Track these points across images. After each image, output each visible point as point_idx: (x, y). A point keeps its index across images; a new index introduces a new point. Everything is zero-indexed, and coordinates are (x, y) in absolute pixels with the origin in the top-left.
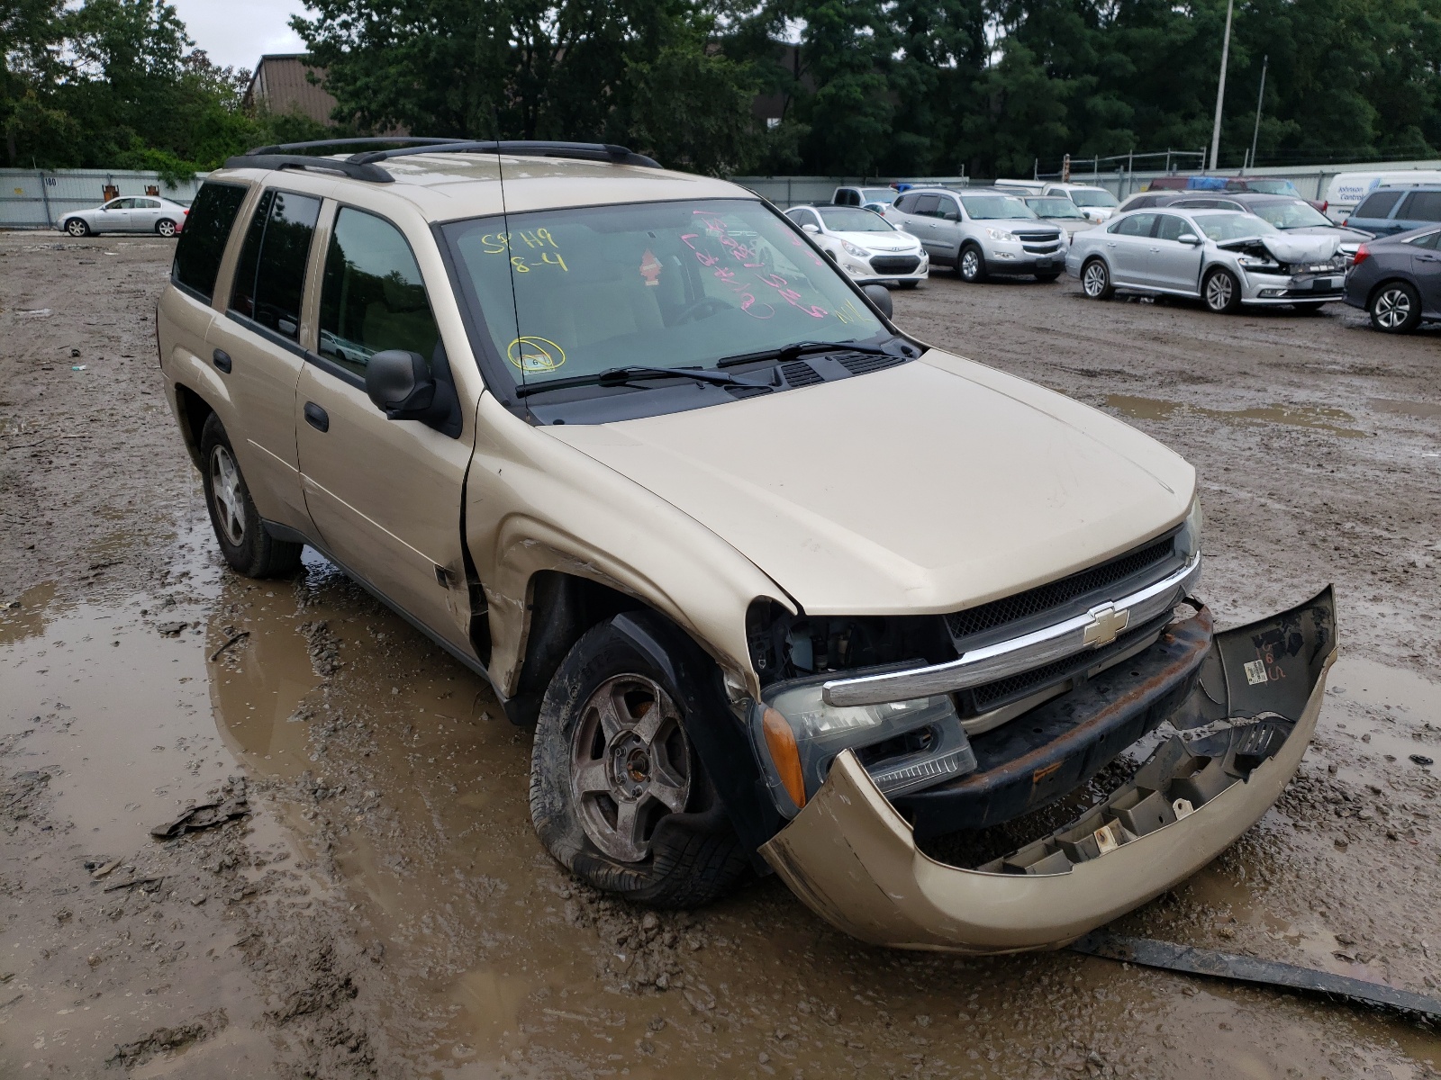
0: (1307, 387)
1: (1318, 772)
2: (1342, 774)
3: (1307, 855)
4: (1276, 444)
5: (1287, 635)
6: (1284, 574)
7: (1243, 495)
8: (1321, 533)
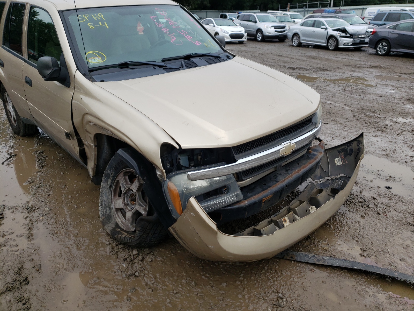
0: (357, 72)
1: (357, 192)
2: (364, 193)
3: (352, 220)
4: (347, 89)
5: (349, 149)
6: (348, 129)
7: (337, 104)
8: (360, 116)
